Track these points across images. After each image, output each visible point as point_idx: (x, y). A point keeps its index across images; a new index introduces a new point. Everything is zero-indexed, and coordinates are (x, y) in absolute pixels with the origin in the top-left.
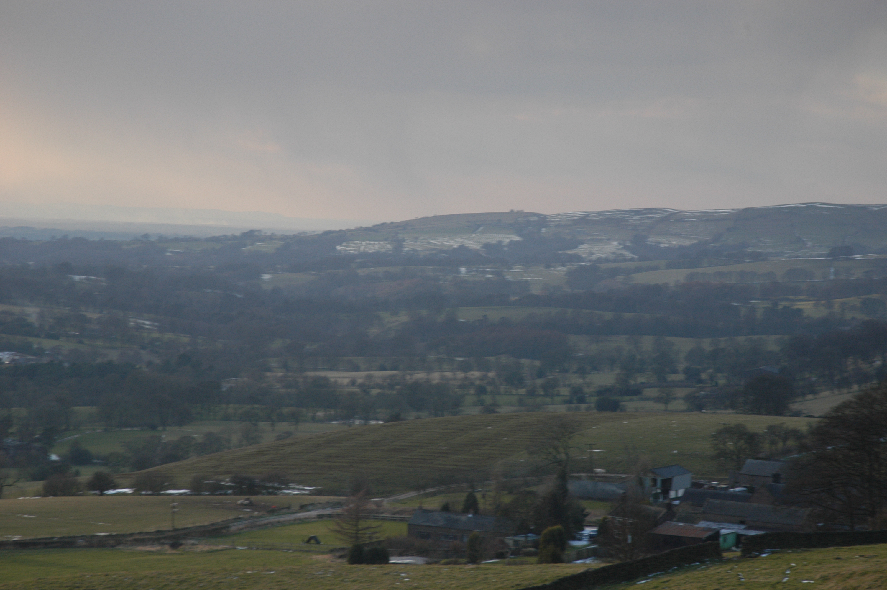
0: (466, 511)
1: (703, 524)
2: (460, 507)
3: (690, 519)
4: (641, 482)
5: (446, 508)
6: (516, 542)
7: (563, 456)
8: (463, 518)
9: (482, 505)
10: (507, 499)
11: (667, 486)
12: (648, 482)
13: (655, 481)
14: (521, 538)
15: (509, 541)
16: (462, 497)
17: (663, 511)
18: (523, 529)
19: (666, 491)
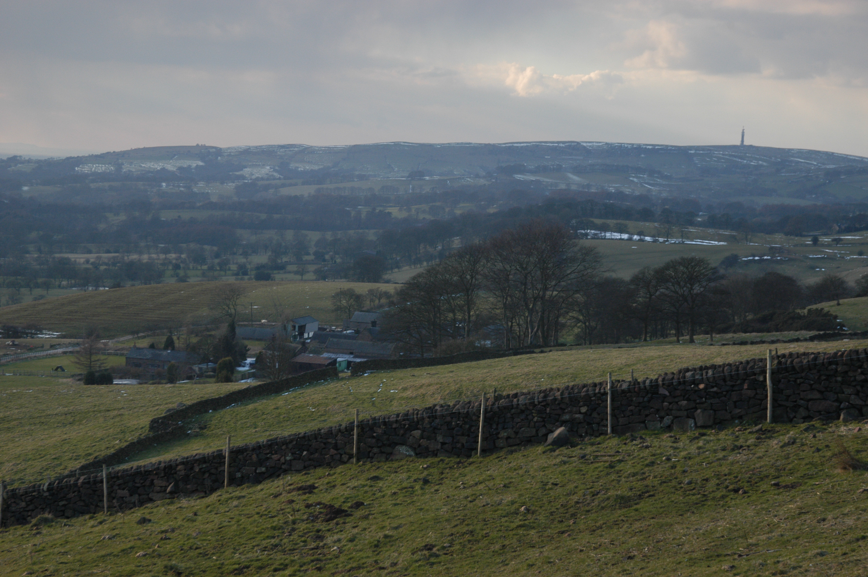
0: (166, 348)
1: (325, 355)
2: (162, 346)
3: (317, 352)
4: (285, 328)
5: (152, 346)
6: (200, 369)
7: (233, 311)
8: (164, 353)
9: (177, 344)
10: (194, 340)
11: (302, 330)
12: (290, 328)
13: (294, 327)
14: (204, 366)
15: (196, 368)
16: (164, 339)
18: (205, 360)
19: (301, 334)
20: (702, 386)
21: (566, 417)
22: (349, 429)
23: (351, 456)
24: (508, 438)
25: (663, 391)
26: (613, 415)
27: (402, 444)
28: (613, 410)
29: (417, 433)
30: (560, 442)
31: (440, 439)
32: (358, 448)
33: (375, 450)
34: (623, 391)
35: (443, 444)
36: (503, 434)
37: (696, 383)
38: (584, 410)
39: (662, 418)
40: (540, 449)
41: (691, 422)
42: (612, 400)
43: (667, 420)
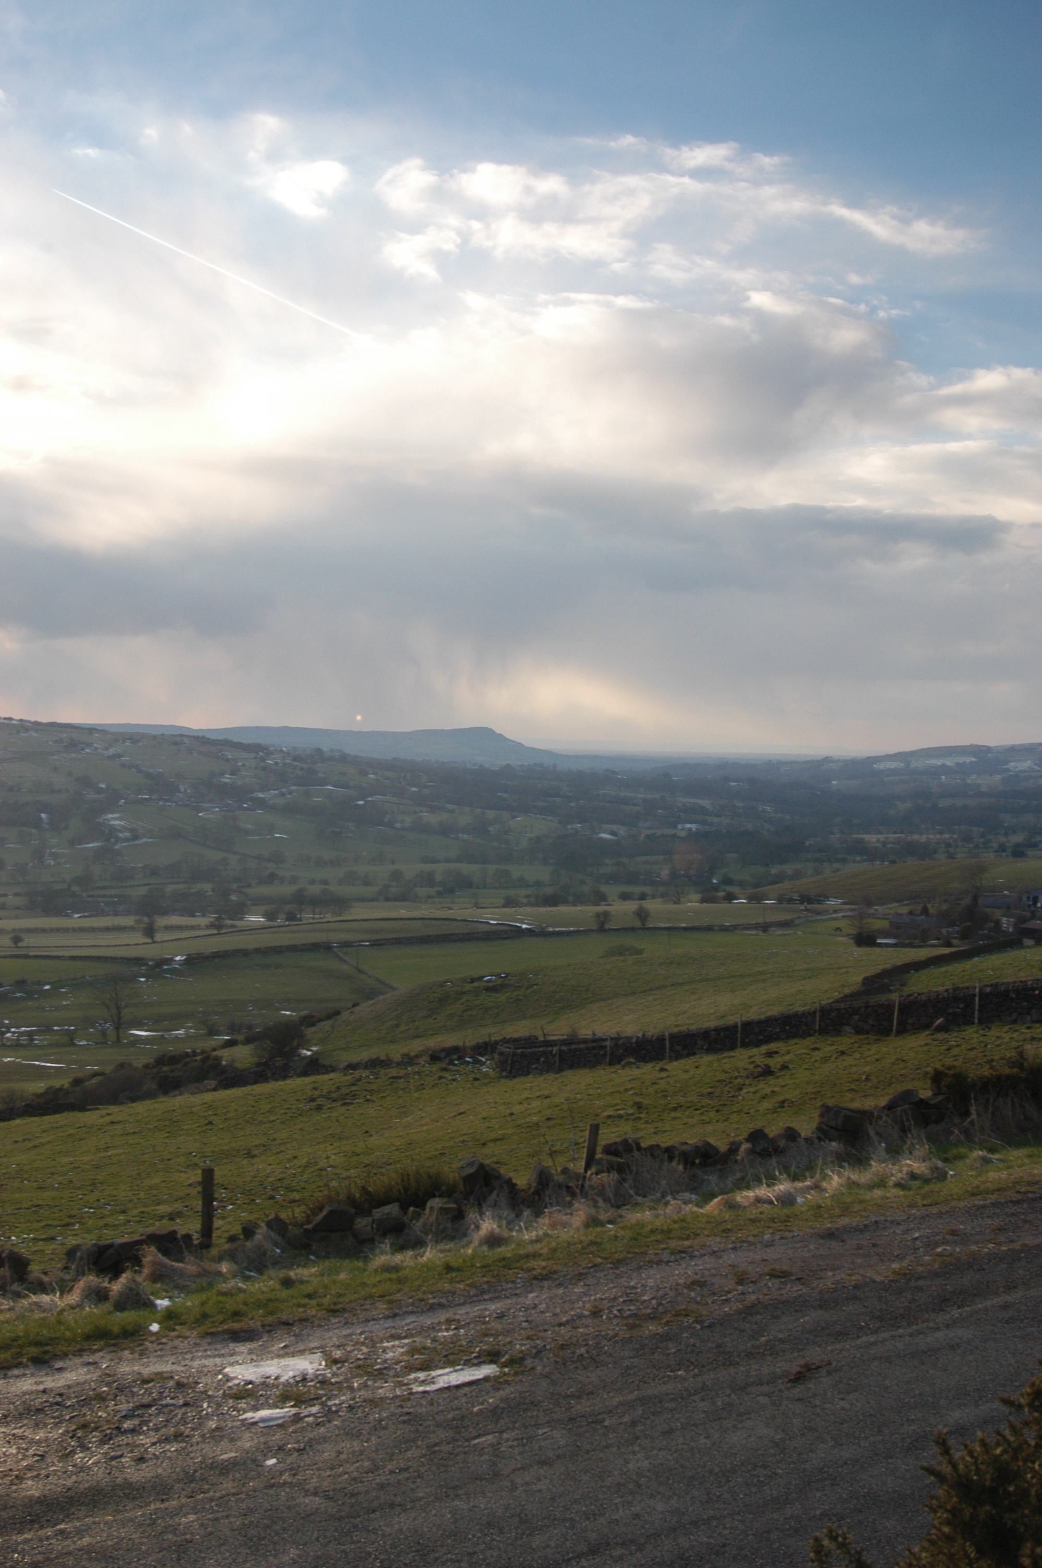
0: (921, 915)
2: (919, 912)
5: (910, 913)
6: (948, 931)
7: (978, 884)
8: (919, 918)
9: (931, 911)
10: (945, 907)
11: (1035, 900)
12: (1024, 898)
13: (1031, 897)
14: (950, 929)
15: (944, 931)
16: (920, 907)
17: (1028, 914)
18: (952, 924)
20: (1037, 992)
21: (950, 1011)
22: (814, 1013)
23: (815, 1032)
24: (913, 1024)
25: (1013, 995)
26: (980, 1011)
27: (848, 1024)
28: (980, 1006)
29: (856, 1017)
30: (940, 1029)
31: (871, 1022)
32: (820, 1025)
33: (831, 1028)
34: (987, 994)
35: (873, 1026)
36: (910, 1021)
37: (1033, 989)
38: (961, 1006)
39: (1011, 1014)
40: (927, 1033)
41: (1028, 1018)
42: (980, 1000)
43: (1014, 1016)
